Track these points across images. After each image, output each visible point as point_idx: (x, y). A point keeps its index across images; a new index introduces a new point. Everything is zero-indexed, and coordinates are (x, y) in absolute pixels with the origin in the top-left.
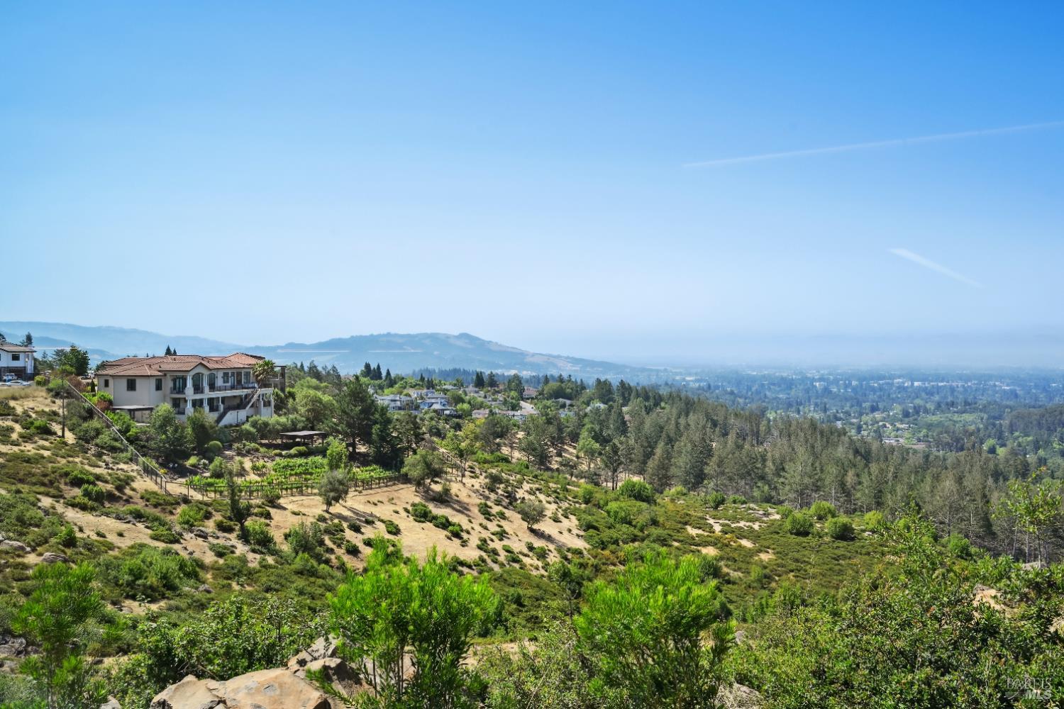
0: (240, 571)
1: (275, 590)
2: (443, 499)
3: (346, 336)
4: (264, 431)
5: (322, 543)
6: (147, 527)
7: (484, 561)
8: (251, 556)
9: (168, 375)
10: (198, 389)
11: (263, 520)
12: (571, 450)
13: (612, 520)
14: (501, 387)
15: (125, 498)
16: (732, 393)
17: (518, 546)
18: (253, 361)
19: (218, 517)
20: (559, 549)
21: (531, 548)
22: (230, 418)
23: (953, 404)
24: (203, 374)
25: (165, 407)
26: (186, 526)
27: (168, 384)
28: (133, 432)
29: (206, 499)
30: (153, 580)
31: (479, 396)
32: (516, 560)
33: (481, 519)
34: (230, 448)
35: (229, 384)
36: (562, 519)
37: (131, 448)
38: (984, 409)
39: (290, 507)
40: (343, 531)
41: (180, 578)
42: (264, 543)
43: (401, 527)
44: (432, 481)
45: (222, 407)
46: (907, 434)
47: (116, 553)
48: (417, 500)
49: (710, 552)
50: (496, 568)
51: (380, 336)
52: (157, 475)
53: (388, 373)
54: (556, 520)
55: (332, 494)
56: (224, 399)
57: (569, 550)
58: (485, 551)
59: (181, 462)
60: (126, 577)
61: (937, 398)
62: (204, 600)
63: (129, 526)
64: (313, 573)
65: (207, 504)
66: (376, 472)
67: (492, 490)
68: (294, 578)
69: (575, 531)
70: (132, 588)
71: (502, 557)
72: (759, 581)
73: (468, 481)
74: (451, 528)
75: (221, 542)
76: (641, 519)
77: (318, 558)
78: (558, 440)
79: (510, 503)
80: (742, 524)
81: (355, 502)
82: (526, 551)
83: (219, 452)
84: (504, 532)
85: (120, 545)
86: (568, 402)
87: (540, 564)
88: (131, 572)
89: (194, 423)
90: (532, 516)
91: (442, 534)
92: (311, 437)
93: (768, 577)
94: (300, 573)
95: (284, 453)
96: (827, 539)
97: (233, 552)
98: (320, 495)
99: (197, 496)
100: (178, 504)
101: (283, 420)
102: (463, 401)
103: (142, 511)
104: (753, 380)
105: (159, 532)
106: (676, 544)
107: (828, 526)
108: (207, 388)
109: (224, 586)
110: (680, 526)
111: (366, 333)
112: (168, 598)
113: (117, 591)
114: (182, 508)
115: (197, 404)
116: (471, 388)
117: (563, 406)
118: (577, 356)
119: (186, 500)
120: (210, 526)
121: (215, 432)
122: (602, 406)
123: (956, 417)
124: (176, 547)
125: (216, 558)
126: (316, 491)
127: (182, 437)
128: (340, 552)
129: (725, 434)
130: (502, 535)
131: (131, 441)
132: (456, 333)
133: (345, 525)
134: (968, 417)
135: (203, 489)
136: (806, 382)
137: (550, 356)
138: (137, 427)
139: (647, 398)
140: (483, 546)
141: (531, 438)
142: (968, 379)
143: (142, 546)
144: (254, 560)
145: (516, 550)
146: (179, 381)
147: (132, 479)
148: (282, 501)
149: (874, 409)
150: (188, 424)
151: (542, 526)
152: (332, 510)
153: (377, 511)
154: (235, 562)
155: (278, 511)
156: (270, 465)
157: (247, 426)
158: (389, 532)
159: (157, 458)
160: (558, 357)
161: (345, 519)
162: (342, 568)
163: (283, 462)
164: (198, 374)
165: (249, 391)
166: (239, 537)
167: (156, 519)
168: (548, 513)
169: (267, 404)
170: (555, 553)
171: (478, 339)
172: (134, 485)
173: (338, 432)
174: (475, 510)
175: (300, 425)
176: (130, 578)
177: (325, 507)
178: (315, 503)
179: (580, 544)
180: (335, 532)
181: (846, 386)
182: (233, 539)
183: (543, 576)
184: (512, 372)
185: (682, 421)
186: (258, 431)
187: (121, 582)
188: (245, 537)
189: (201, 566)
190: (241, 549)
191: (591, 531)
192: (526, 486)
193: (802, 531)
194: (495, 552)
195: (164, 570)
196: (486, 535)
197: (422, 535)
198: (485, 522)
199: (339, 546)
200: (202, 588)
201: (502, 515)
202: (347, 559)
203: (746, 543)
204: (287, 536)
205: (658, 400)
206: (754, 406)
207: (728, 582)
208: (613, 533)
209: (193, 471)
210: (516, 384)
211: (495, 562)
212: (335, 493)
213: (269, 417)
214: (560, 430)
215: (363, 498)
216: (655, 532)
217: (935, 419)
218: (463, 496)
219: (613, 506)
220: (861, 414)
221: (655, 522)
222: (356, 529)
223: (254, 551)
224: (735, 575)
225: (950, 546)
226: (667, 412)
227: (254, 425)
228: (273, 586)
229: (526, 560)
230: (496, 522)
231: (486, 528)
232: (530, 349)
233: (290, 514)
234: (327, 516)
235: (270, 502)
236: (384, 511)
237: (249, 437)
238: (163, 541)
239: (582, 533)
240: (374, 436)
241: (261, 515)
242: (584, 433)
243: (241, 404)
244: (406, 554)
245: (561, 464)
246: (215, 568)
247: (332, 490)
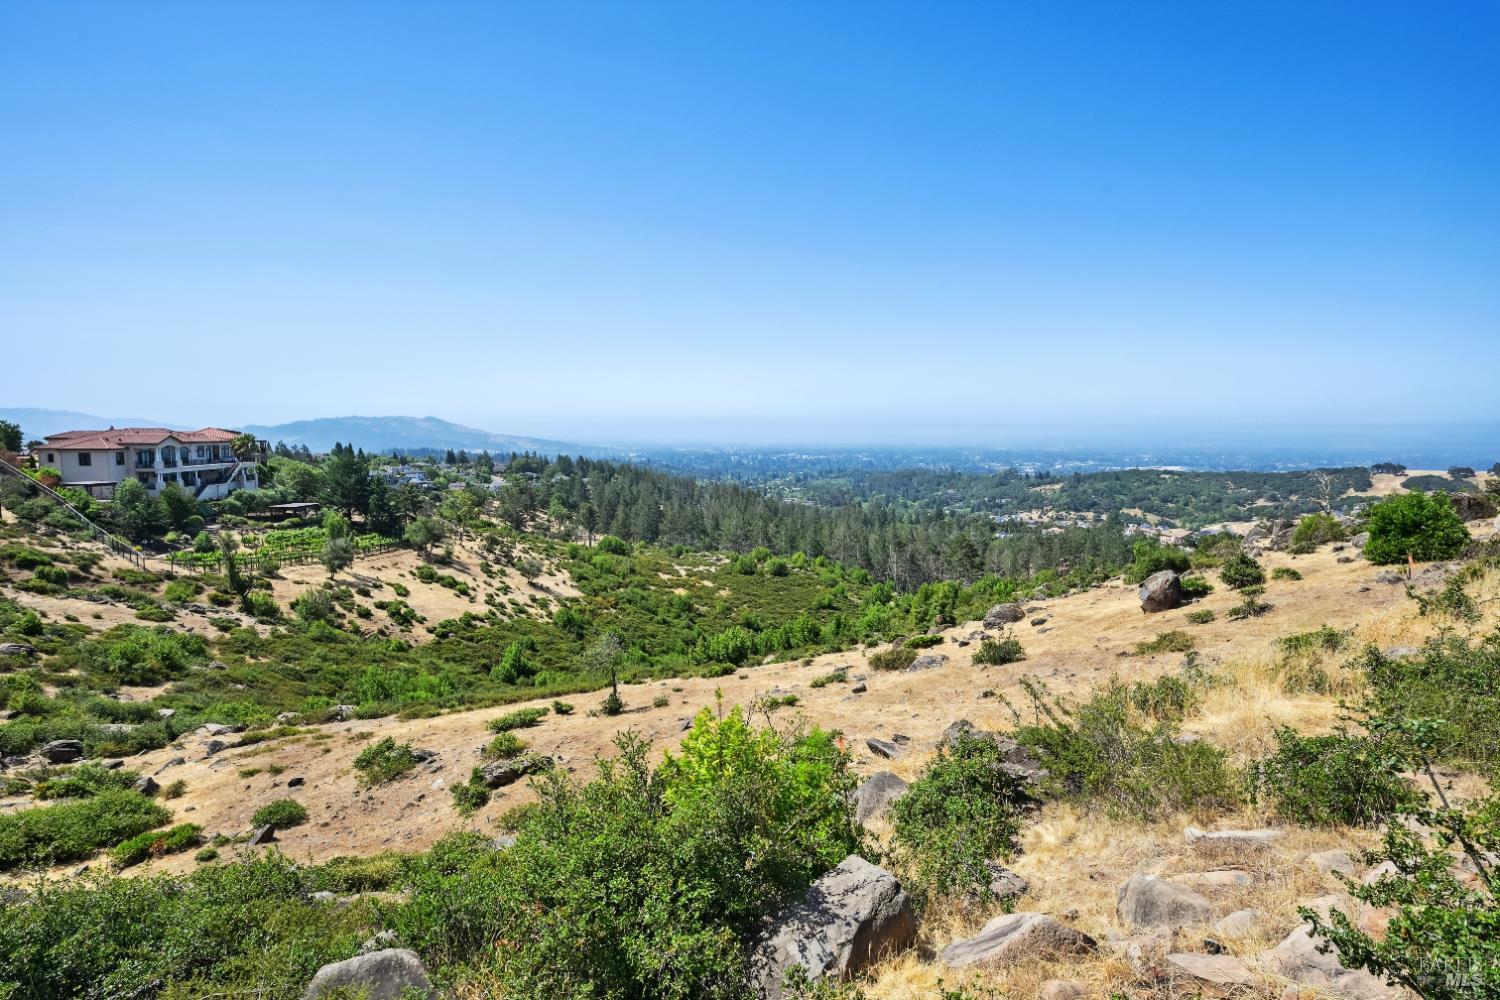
0: (251, 644)
1: (296, 659)
2: (446, 561)
3: (310, 418)
4: (250, 505)
5: (332, 609)
6: (129, 607)
7: (494, 614)
8: (259, 628)
9: (131, 449)
10: (169, 462)
11: (264, 591)
12: (542, 515)
13: (598, 571)
14: (472, 463)
15: (92, 577)
16: (667, 466)
17: (522, 599)
18: (232, 436)
19: (211, 591)
20: (558, 599)
21: (534, 600)
22: (209, 492)
23: (830, 472)
24: (173, 448)
25: (132, 481)
26: (178, 603)
27: (131, 458)
28: (93, 508)
29: (194, 574)
30: (151, 662)
31: (453, 471)
32: (522, 611)
33: (484, 577)
34: (213, 522)
35: (205, 458)
36: (556, 572)
37: (92, 525)
38: (852, 475)
39: (291, 577)
40: (352, 596)
41: (185, 657)
42: (270, 613)
43: (410, 588)
44: (433, 545)
45: (199, 481)
46: (799, 495)
47: (95, 636)
48: (421, 563)
49: (681, 592)
50: (506, 620)
51: (345, 418)
52: (130, 552)
53: (361, 451)
54: (551, 574)
55: (337, 562)
56: (200, 473)
57: (567, 599)
58: (494, 605)
59: (157, 537)
60: (118, 662)
61: (818, 467)
62: (218, 678)
63: (108, 606)
64: (331, 639)
65: (195, 579)
66: (376, 539)
67: (490, 551)
68: (313, 645)
69: (569, 583)
70: (127, 673)
71: (509, 609)
72: (723, 612)
73: (468, 544)
74: (458, 587)
75: (223, 615)
76: (622, 568)
77: (330, 622)
78: (531, 507)
79: (509, 562)
80: (701, 568)
81: (360, 568)
82: (530, 602)
83: (202, 526)
84: (508, 587)
85: (99, 628)
86: (535, 475)
87: (544, 613)
88: (124, 655)
89: (170, 498)
90: (530, 572)
91: (451, 592)
92: (304, 508)
93: (729, 609)
94: (317, 640)
95: (275, 524)
96: (768, 576)
97: (239, 625)
98: (324, 563)
99: (182, 572)
100: (161, 580)
101: (271, 492)
102: (439, 476)
103: (121, 590)
104: (683, 455)
105: (146, 611)
106: (653, 588)
107: (767, 566)
108: (179, 462)
109: (236, 661)
110: (653, 573)
111: (331, 415)
112: (174, 680)
113: (109, 679)
114: (165, 586)
115: (170, 479)
116: (443, 464)
117: (531, 478)
118: (536, 436)
119: (170, 576)
120: (203, 600)
121: (194, 507)
122: (565, 478)
123: (833, 482)
124: (170, 624)
125: (220, 633)
126: (315, 560)
127: (157, 512)
128: (353, 616)
129: (668, 498)
130: (506, 590)
131: (92, 520)
132: (422, 416)
133: (353, 591)
134: (841, 481)
135: (191, 563)
136: (724, 457)
137: (510, 436)
138: (96, 504)
139: (602, 471)
140: (490, 600)
141: (506, 506)
142: (840, 453)
143: (128, 626)
144: (264, 632)
145: (521, 603)
146: (145, 455)
147: (100, 558)
148: (281, 572)
149: (775, 476)
150: (162, 499)
151: (540, 580)
152: (337, 577)
153: (384, 576)
154: (244, 635)
155: (280, 582)
156: (262, 537)
157: (231, 499)
158: (399, 595)
159: (125, 535)
160: (519, 438)
161: (350, 584)
162: (357, 631)
163: (277, 533)
164: (168, 447)
165: (230, 465)
166: (241, 610)
167: (140, 598)
168: (544, 569)
169: (250, 477)
170: (555, 602)
171: (442, 422)
172: (103, 564)
173: (332, 503)
174: (477, 570)
175: (290, 498)
176: (125, 662)
177: (329, 575)
178: (317, 571)
179: (575, 593)
180: (343, 598)
181: (754, 460)
182: (234, 612)
183: (548, 623)
184: (480, 451)
185: (634, 488)
186: (244, 504)
187: (111, 668)
188: (248, 608)
189: (206, 642)
190: (247, 621)
191: (584, 582)
192: (519, 546)
193: (749, 571)
194: (502, 606)
195: (166, 651)
196: (491, 591)
197: (431, 594)
198: (489, 580)
199: (350, 611)
200: (212, 665)
201: (503, 573)
202: (359, 622)
203: (706, 583)
204: (293, 606)
205: (612, 472)
206: (685, 476)
207: (700, 615)
208: (602, 582)
209: (173, 546)
210: (485, 460)
211: (504, 614)
212: (338, 561)
213: (251, 489)
214: (532, 498)
215: (365, 563)
216: (636, 579)
217: (819, 482)
218: (464, 557)
219: (597, 559)
220: (765, 481)
221: (633, 571)
222: (366, 594)
223: (262, 622)
224: (703, 609)
225: (854, 575)
226: (618, 481)
227: (239, 498)
228: (292, 655)
229: (531, 611)
230: (498, 579)
231: (490, 585)
232: (494, 431)
233: (292, 584)
234: (333, 583)
235: (268, 573)
236: (389, 575)
237: (234, 510)
238: (153, 620)
239: (575, 584)
240: (372, 506)
241: (261, 586)
242: (554, 501)
243: (221, 477)
244: (419, 614)
245: (535, 527)
246: (220, 642)
247: (337, 558)
